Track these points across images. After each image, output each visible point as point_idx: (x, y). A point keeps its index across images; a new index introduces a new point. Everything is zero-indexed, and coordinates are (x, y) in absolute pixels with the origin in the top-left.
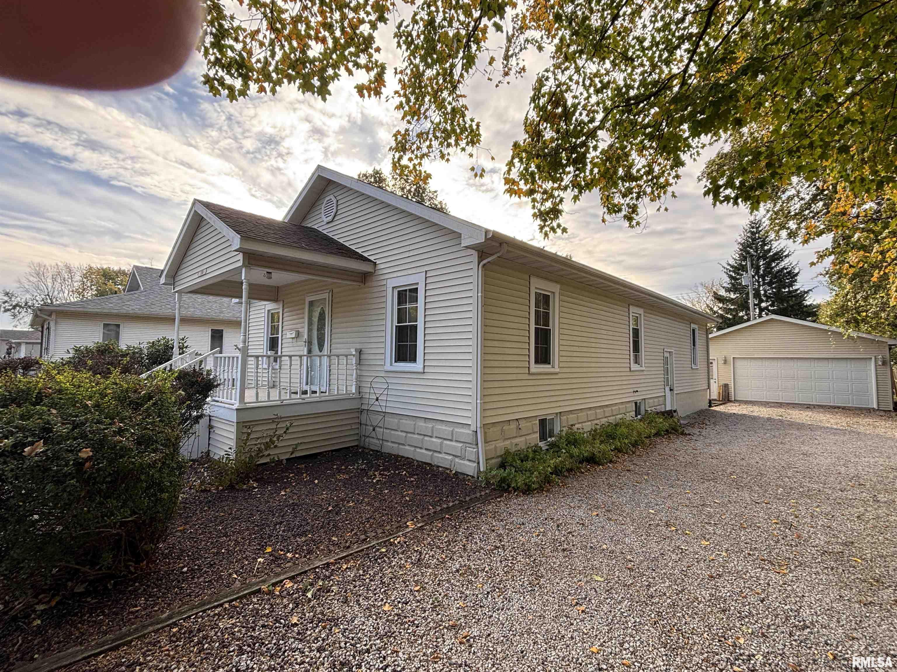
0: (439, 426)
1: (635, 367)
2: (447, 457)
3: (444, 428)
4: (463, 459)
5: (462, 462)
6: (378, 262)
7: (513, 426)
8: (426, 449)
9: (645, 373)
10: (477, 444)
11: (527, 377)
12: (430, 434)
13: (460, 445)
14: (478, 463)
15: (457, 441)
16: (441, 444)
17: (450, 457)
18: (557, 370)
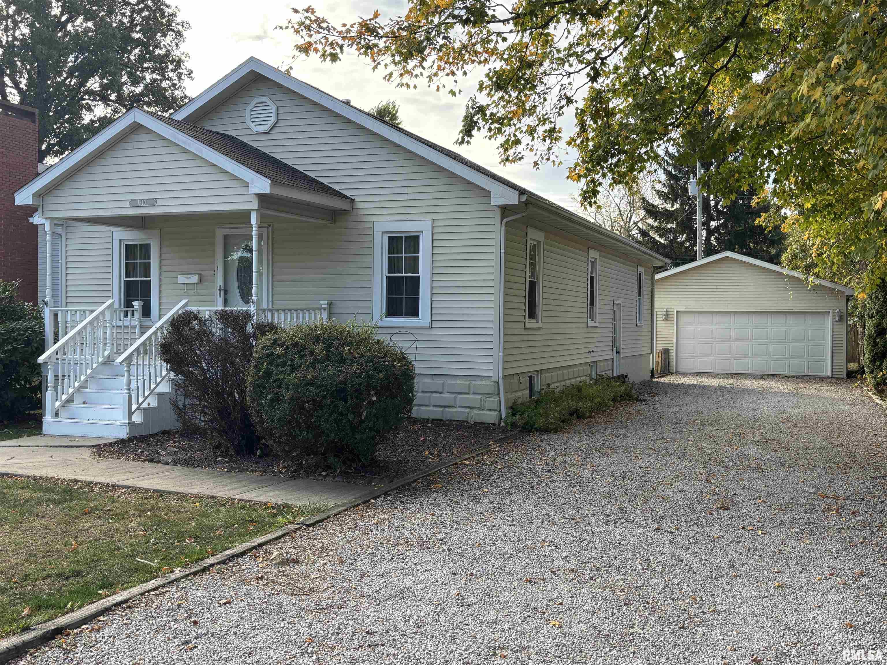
0: (450, 381)
1: (591, 323)
2: (463, 410)
3: (459, 382)
4: (483, 410)
5: (482, 412)
6: (357, 199)
7: (516, 380)
8: (435, 406)
9: (599, 330)
10: (499, 394)
11: (523, 332)
12: (440, 390)
13: (479, 397)
14: (500, 411)
15: (474, 394)
16: (455, 398)
17: (467, 410)
18: (540, 325)
